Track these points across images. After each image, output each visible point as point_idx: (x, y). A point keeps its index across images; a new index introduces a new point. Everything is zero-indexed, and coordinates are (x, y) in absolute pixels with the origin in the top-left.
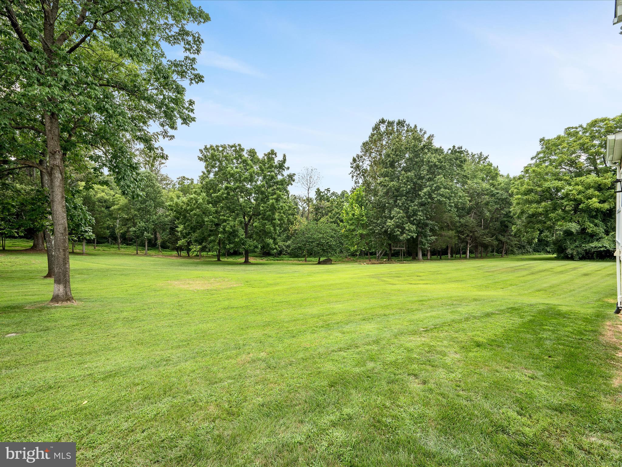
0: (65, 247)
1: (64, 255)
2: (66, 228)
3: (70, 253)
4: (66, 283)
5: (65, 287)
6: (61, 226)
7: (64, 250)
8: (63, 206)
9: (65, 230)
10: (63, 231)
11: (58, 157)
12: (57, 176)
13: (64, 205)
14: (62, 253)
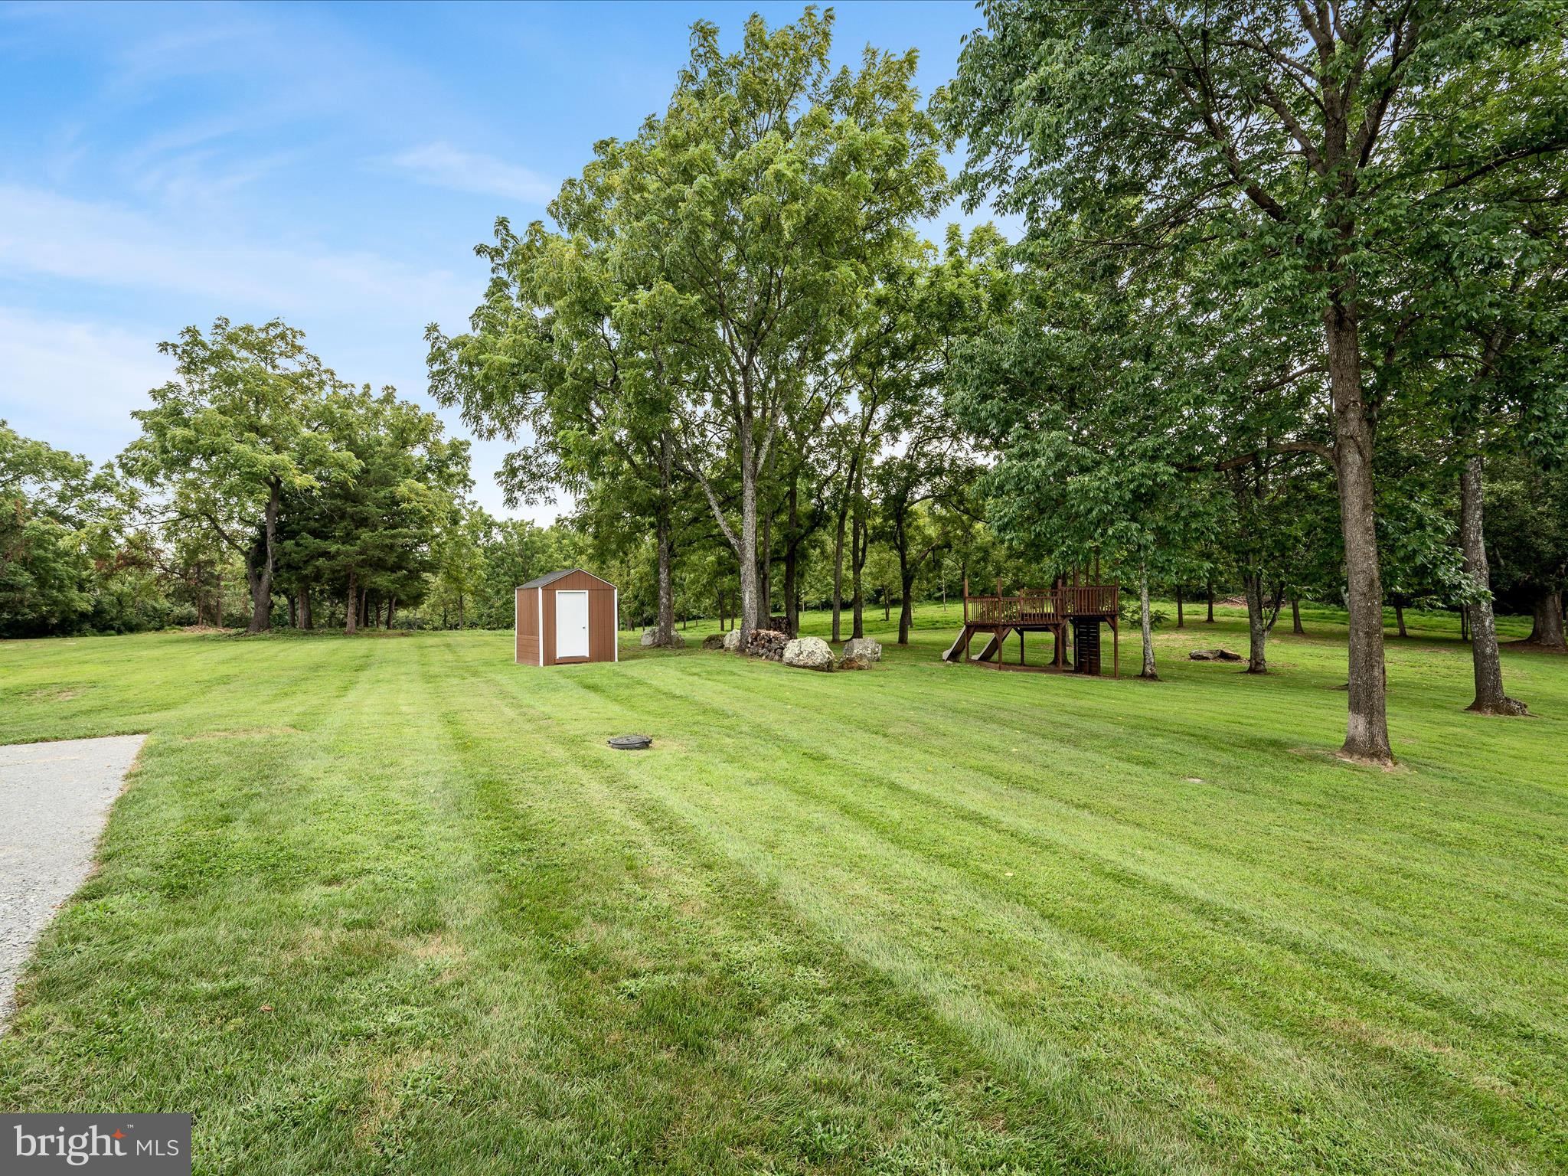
0: (1370, 626)
1: (1369, 645)
2: (1373, 581)
3: (1388, 638)
4: (1372, 714)
5: (1370, 723)
6: (1361, 577)
7: (1367, 633)
8: (1368, 529)
9: (1371, 585)
10: (1366, 589)
11: (1352, 415)
12: (1350, 460)
13: (1371, 524)
14: (1364, 641)
